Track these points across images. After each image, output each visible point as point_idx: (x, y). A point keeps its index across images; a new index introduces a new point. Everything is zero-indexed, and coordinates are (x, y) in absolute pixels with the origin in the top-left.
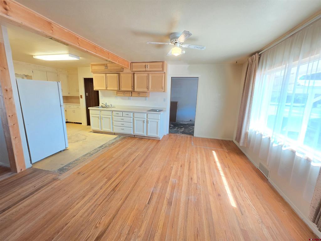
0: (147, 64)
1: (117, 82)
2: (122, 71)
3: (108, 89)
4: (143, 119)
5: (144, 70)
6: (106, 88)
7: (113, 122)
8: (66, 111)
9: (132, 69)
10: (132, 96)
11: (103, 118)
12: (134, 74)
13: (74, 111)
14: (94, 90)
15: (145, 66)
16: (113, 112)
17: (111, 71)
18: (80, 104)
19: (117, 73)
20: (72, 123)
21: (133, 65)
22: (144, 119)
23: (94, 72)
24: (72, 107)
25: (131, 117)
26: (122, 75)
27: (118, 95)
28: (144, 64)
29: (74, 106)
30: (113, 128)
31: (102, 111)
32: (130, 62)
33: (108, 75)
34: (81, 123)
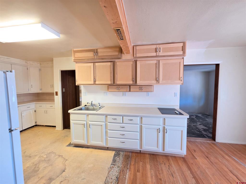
0: (158, 46)
1: (111, 73)
2: (120, 58)
3: (97, 83)
4: (158, 127)
5: (154, 54)
6: (95, 81)
7: (106, 132)
8: (35, 111)
9: (136, 54)
10: (130, 91)
11: (91, 126)
12: (136, 62)
13: (46, 112)
14: (76, 85)
15: (156, 49)
16: (108, 116)
17: (103, 59)
18: (54, 102)
19: (111, 62)
20: (43, 126)
21: (137, 48)
22: (160, 126)
23: (77, 61)
24: (44, 106)
25: (137, 124)
26: (118, 63)
27: (109, 90)
28: (154, 47)
29: (47, 105)
30: (106, 139)
31: (89, 115)
32: (132, 45)
33: (97, 64)
34: (55, 127)
